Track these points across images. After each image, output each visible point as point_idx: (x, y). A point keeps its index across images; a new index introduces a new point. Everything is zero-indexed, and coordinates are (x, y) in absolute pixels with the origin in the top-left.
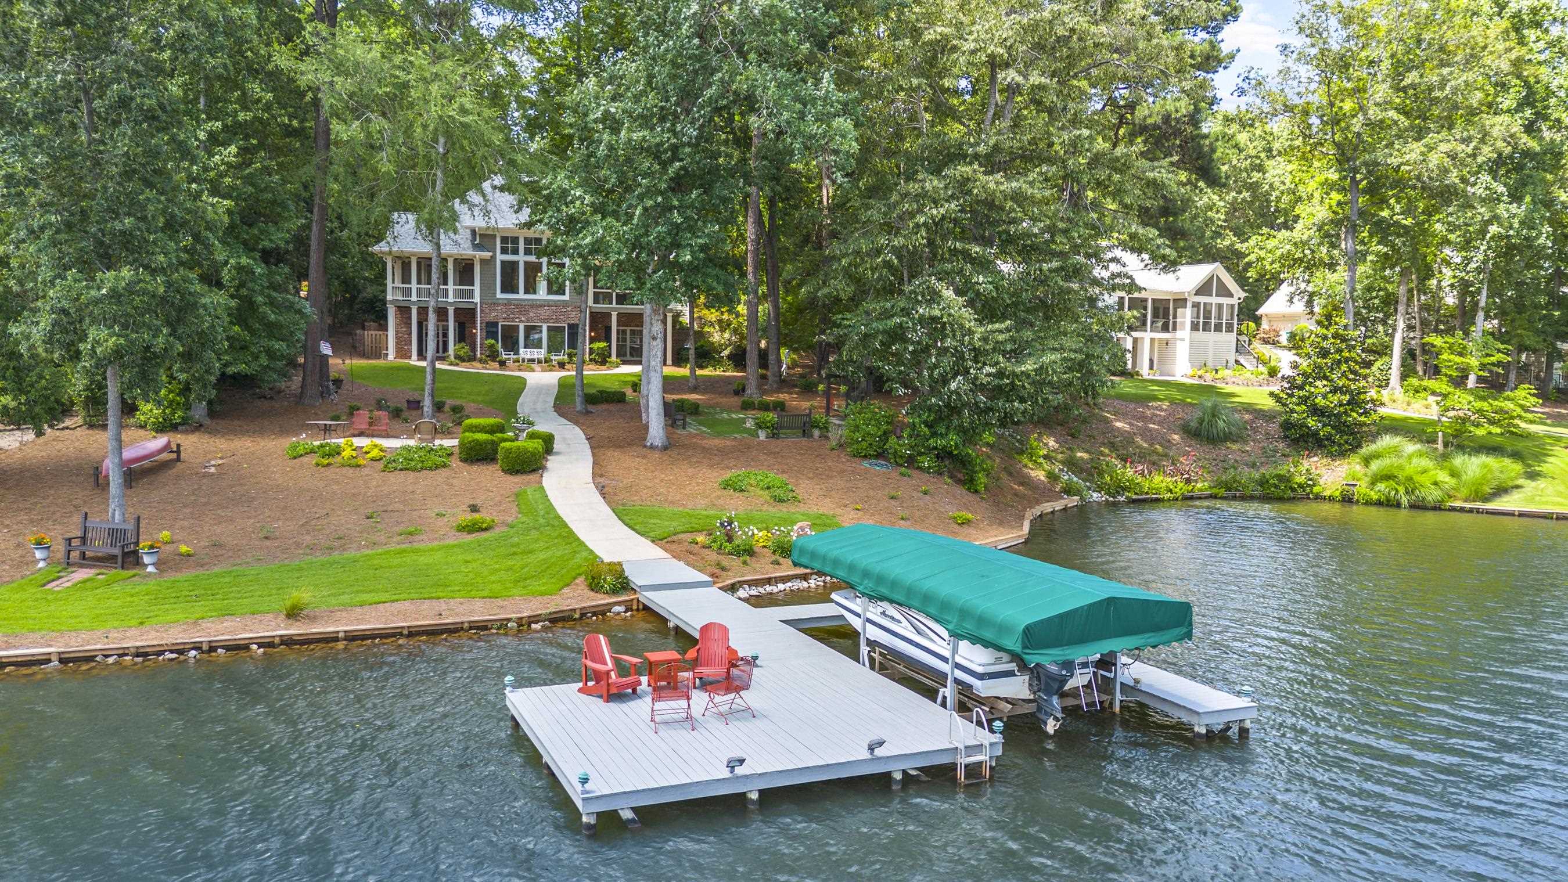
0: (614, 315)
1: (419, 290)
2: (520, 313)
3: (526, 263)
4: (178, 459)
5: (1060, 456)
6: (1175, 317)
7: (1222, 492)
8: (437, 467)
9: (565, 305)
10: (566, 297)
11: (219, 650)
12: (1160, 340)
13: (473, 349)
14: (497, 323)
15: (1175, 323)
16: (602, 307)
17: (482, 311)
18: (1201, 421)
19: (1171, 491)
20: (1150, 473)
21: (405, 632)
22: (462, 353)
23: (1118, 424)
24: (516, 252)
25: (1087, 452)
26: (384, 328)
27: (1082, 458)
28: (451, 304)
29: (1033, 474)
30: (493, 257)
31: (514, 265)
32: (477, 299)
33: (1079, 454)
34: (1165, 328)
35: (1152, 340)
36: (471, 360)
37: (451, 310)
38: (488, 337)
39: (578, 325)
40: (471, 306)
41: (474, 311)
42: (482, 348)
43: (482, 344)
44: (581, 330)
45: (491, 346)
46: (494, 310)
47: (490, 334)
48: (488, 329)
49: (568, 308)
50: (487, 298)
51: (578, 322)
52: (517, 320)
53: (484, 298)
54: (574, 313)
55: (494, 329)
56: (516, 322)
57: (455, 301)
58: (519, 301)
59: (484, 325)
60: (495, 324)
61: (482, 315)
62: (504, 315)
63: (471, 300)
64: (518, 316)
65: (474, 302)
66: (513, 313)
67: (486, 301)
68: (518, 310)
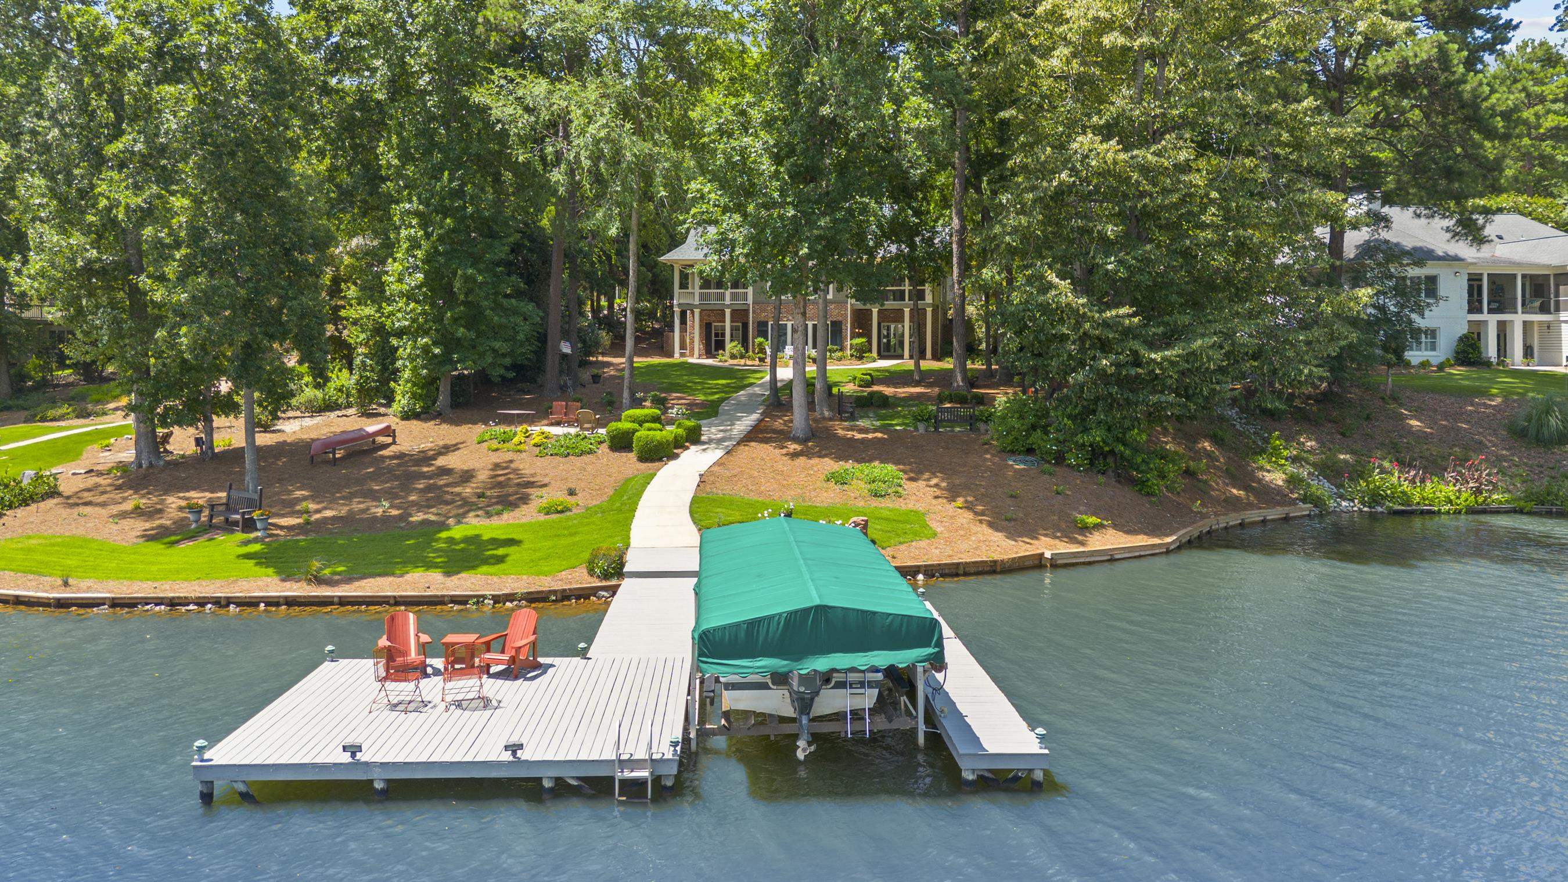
0: (875, 311)
2: (787, 312)
4: (394, 443)
5: (1312, 458)
6: (1557, 295)
7: (1530, 506)
8: (582, 453)
10: (830, 296)
11: (232, 607)
12: (1540, 323)
13: (746, 347)
14: (767, 322)
15: (1557, 303)
17: (754, 312)
18: (1529, 418)
19: (1451, 502)
20: (1423, 481)
21: (392, 601)
22: (735, 351)
23: (1414, 423)
25: (1353, 452)
26: (673, 331)
27: (1345, 461)
28: (728, 306)
29: (1268, 477)
32: (750, 300)
33: (1342, 457)
34: (1544, 309)
35: (1525, 323)
36: (742, 357)
37: (728, 312)
38: (759, 336)
39: (840, 322)
40: (745, 307)
41: (747, 311)
42: (753, 345)
43: (753, 342)
44: (844, 327)
45: (760, 344)
46: (765, 311)
47: (761, 333)
48: (759, 329)
49: (831, 307)
50: (759, 300)
51: (840, 319)
52: (785, 319)
53: (757, 299)
54: (837, 311)
55: (765, 329)
56: (784, 321)
57: (731, 304)
58: (787, 302)
59: (756, 324)
60: (765, 324)
61: (755, 315)
62: (773, 315)
63: (745, 302)
64: (785, 315)
65: (747, 304)
66: (781, 313)
67: (758, 302)
68: (785, 310)
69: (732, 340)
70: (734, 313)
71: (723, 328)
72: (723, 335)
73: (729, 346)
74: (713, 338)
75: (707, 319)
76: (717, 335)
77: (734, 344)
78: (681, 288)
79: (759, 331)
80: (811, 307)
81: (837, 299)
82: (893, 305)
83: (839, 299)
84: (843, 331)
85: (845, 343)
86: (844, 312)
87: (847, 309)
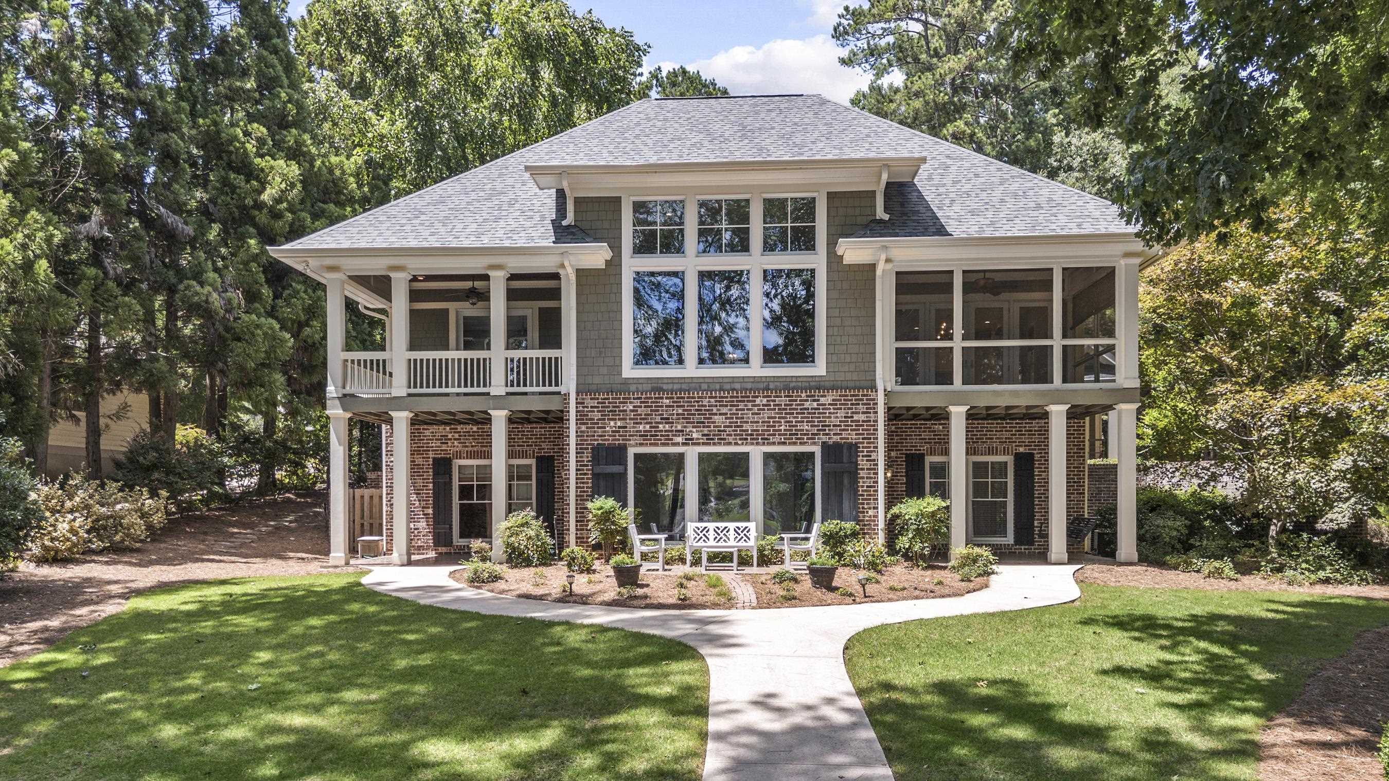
0: (958, 412)
1: (413, 365)
2: (688, 418)
3: (702, 275)
9: (816, 386)
10: (819, 368)
13: (557, 528)
14: (623, 449)
16: (922, 392)
17: (580, 419)
22: (521, 541)
24: (674, 244)
28: (499, 402)
30: (614, 264)
31: (672, 283)
32: (569, 383)
36: (547, 558)
37: (499, 417)
38: (597, 491)
39: (853, 448)
40: (553, 405)
41: (559, 418)
42: (581, 520)
43: (582, 511)
44: (862, 462)
45: (606, 517)
46: (614, 413)
47: (602, 483)
48: (598, 470)
49: (822, 400)
50: (597, 380)
51: (852, 437)
52: (679, 439)
53: (589, 380)
54: (841, 414)
55: (616, 469)
56: (677, 444)
57: (508, 394)
58: (684, 386)
59: (587, 457)
60: (617, 453)
61: (583, 428)
62: (641, 428)
63: (553, 389)
64: (679, 428)
65: (559, 393)
66: (666, 420)
67: (594, 387)
68: (680, 411)
69: (510, 509)
70: (516, 421)
71: (485, 473)
72: (485, 490)
73: (501, 525)
74: (456, 502)
75: (435, 448)
76: (465, 492)
77: (517, 518)
78: (348, 348)
79: (596, 476)
80: (758, 401)
81: (841, 377)
82: (1015, 393)
83: (849, 376)
84: (862, 474)
85: (871, 512)
86: (862, 417)
87: (871, 407)
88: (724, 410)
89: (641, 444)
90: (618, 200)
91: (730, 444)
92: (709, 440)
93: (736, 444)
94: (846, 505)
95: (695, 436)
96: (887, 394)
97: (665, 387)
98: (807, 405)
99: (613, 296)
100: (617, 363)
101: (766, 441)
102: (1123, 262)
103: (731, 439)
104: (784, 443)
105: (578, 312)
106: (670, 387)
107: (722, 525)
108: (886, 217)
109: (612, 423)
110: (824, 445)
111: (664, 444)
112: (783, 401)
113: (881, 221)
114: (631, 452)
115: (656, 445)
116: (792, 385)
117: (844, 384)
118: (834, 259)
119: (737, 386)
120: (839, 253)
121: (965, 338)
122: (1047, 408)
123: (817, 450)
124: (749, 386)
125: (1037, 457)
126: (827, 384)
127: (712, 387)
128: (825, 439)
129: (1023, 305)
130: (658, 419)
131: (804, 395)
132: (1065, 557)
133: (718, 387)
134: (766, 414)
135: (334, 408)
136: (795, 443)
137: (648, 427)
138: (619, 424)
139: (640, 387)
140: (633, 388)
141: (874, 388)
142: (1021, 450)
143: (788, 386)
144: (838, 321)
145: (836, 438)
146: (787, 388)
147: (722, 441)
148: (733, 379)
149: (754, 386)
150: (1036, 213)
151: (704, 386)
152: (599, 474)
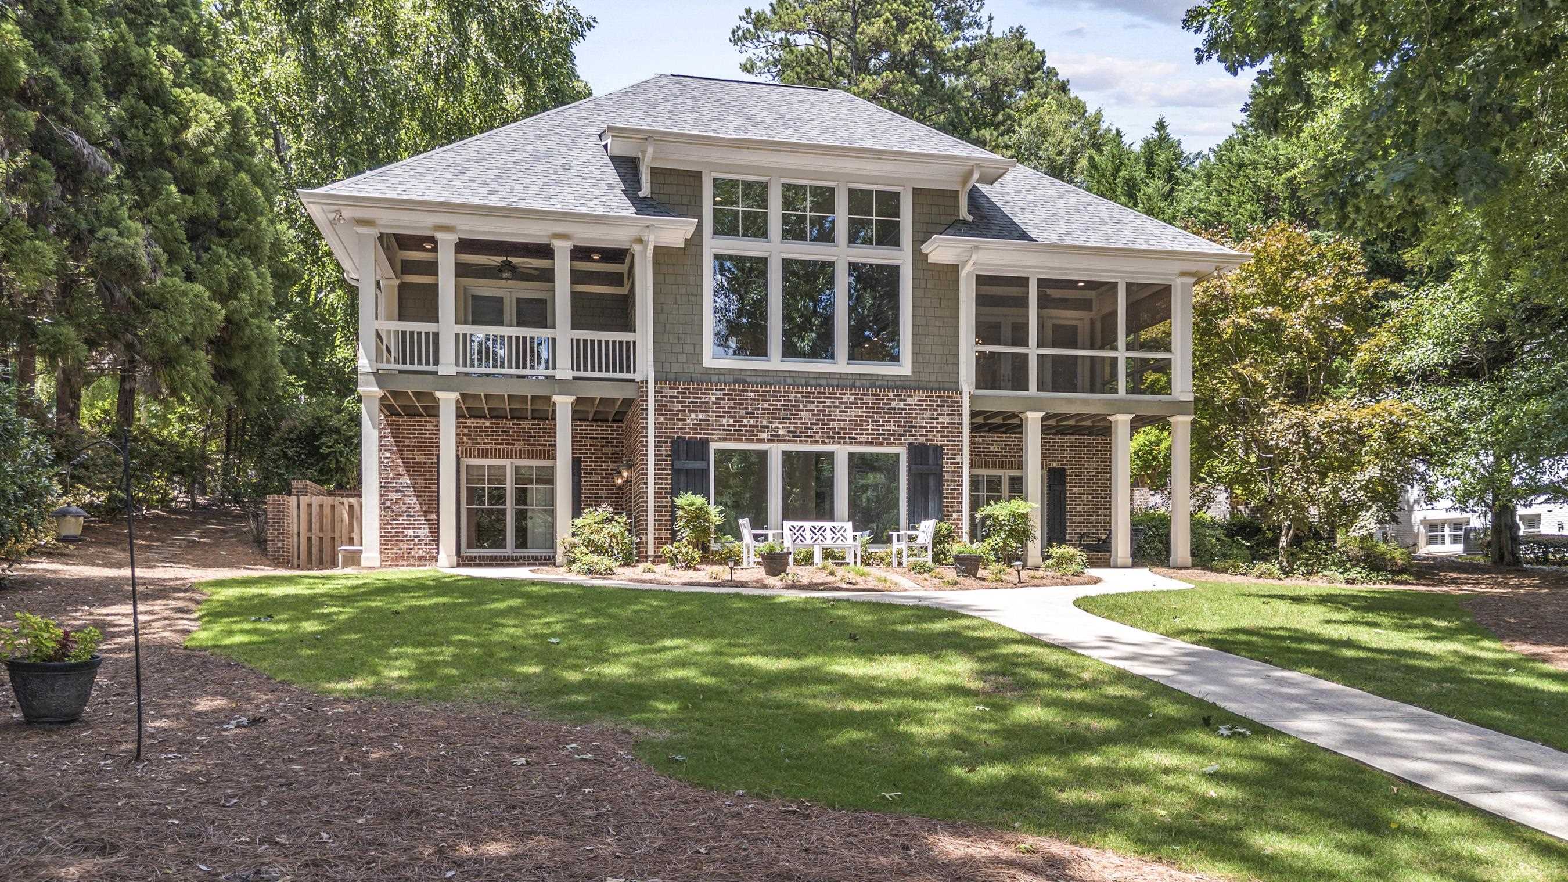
0: (1034, 419)
1: (462, 341)
2: (772, 412)
3: (786, 263)
9: (901, 385)
10: (904, 368)
13: (637, 527)
14: (704, 443)
16: (1001, 399)
17: (660, 408)
22: (603, 538)
24: (756, 227)
28: (563, 387)
30: (694, 242)
31: (756, 268)
32: (645, 367)
36: (631, 559)
37: (566, 403)
38: (678, 488)
39: (938, 450)
40: (627, 392)
41: (633, 406)
42: (659, 519)
43: (665, 509)
44: (947, 465)
45: (698, 514)
46: (696, 405)
47: (683, 479)
48: (678, 465)
49: (909, 400)
50: (675, 368)
51: (938, 439)
52: (764, 436)
53: (667, 367)
54: (927, 415)
55: (697, 465)
56: (762, 441)
57: (575, 378)
58: (768, 379)
59: (666, 450)
60: (697, 448)
61: (662, 419)
62: (725, 421)
63: (625, 375)
64: (765, 423)
65: (633, 380)
66: (751, 415)
67: (673, 376)
68: (766, 406)
69: (579, 507)
71: (499, 475)
72: (501, 494)
74: (464, 507)
77: (594, 515)
79: (676, 472)
80: (845, 398)
81: (925, 377)
82: (1085, 401)
83: (933, 377)
84: (947, 476)
85: (955, 515)
86: (947, 419)
87: (957, 410)
88: (811, 406)
89: (724, 439)
90: (698, 175)
91: (817, 442)
92: (796, 437)
93: (823, 442)
94: (932, 506)
95: (781, 432)
96: (972, 397)
97: (748, 379)
98: (894, 404)
99: (693, 279)
100: (697, 351)
101: (853, 441)
102: (1179, 281)
103: (818, 437)
104: (871, 443)
105: (655, 293)
106: (754, 379)
107: (818, 524)
108: (970, 218)
109: (693, 415)
110: (911, 448)
111: (748, 440)
112: (870, 399)
113: (965, 222)
114: (713, 446)
115: (740, 440)
116: (878, 383)
117: (929, 385)
118: (919, 258)
119: (823, 382)
120: (925, 251)
121: (1040, 345)
122: (1111, 418)
123: (902, 452)
124: (835, 382)
125: (1069, 472)
126: (913, 384)
127: (798, 381)
128: (911, 440)
129: (1057, 322)
130: (742, 413)
131: (891, 394)
132: (1130, 561)
133: (803, 382)
134: (853, 413)
135: (367, 384)
136: (882, 444)
137: (731, 421)
138: (700, 416)
139: (722, 378)
140: (714, 378)
141: (958, 390)
142: (1055, 465)
143: (875, 384)
144: (923, 321)
145: (922, 440)
146: (873, 386)
147: (809, 439)
148: (819, 375)
149: (841, 382)
150: (1103, 228)
151: (790, 381)
152: (679, 470)
